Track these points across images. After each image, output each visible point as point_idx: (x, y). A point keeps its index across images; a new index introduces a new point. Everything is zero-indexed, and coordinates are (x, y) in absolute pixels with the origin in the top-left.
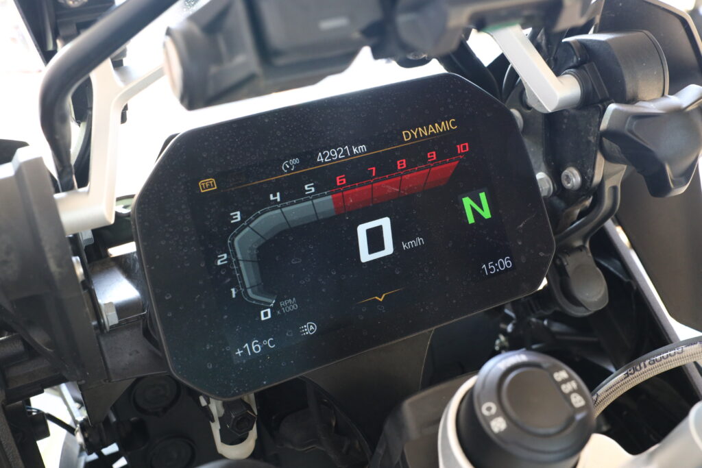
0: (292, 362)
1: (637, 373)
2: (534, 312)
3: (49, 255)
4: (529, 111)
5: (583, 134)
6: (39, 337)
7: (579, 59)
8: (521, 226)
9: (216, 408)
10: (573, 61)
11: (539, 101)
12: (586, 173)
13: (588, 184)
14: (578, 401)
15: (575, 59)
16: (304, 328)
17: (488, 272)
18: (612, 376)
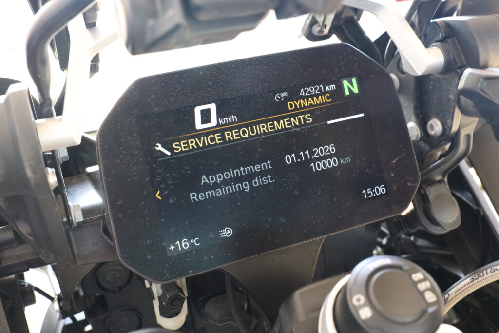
0: (212, 257)
1: (480, 279)
2: (403, 229)
3: (26, 164)
4: (404, 75)
5: (444, 93)
6: (24, 229)
7: (444, 35)
8: (394, 161)
9: (156, 289)
10: (439, 37)
11: (411, 66)
12: (446, 124)
13: (448, 132)
14: (430, 297)
15: (440, 35)
16: (223, 232)
17: (367, 196)
18: (460, 280)
